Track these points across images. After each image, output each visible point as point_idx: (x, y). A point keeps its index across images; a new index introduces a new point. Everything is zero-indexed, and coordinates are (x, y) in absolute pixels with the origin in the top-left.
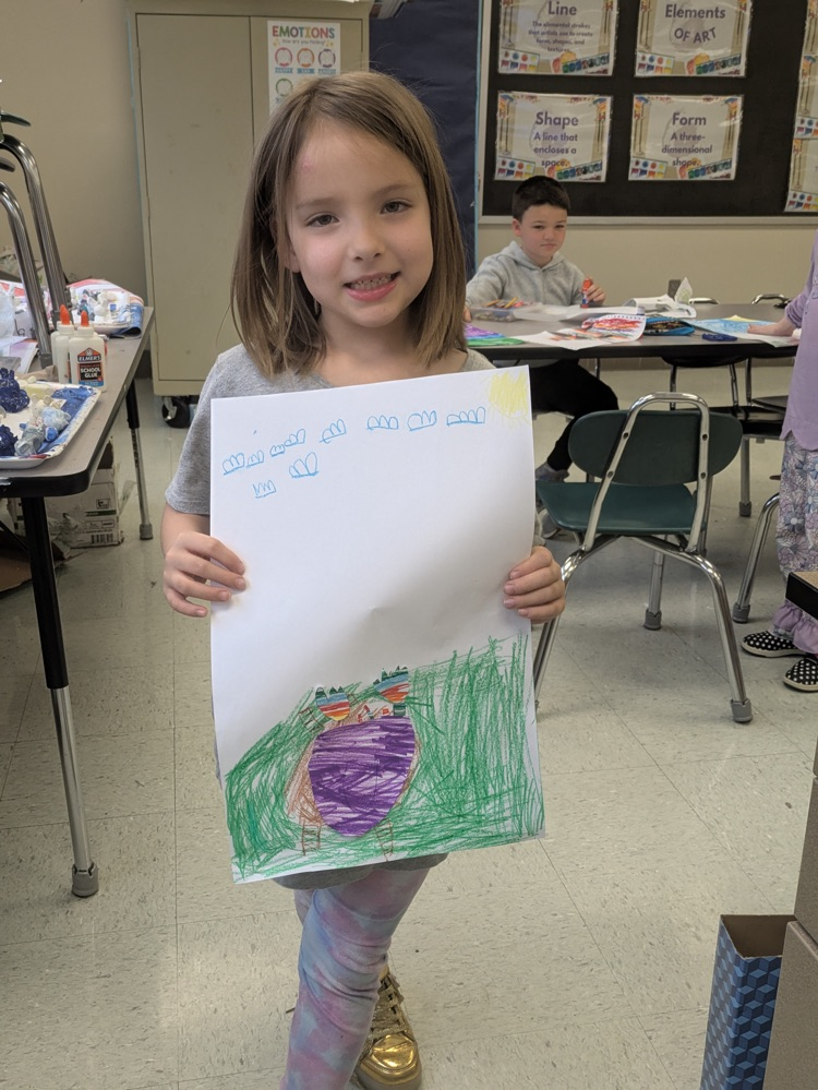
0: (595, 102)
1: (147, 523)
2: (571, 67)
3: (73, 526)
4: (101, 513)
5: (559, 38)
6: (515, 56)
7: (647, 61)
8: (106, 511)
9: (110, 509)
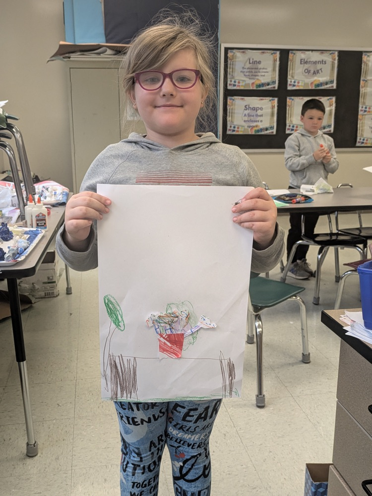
0: (270, 100)
1: (69, 287)
2: (259, 86)
3: (36, 288)
4: (49, 283)
5: (254, 74)
6: (235, 82)
7: (293, 83)
8: (51, 282)
9: (53, 281)
